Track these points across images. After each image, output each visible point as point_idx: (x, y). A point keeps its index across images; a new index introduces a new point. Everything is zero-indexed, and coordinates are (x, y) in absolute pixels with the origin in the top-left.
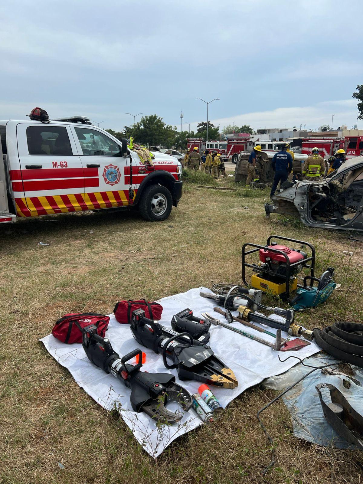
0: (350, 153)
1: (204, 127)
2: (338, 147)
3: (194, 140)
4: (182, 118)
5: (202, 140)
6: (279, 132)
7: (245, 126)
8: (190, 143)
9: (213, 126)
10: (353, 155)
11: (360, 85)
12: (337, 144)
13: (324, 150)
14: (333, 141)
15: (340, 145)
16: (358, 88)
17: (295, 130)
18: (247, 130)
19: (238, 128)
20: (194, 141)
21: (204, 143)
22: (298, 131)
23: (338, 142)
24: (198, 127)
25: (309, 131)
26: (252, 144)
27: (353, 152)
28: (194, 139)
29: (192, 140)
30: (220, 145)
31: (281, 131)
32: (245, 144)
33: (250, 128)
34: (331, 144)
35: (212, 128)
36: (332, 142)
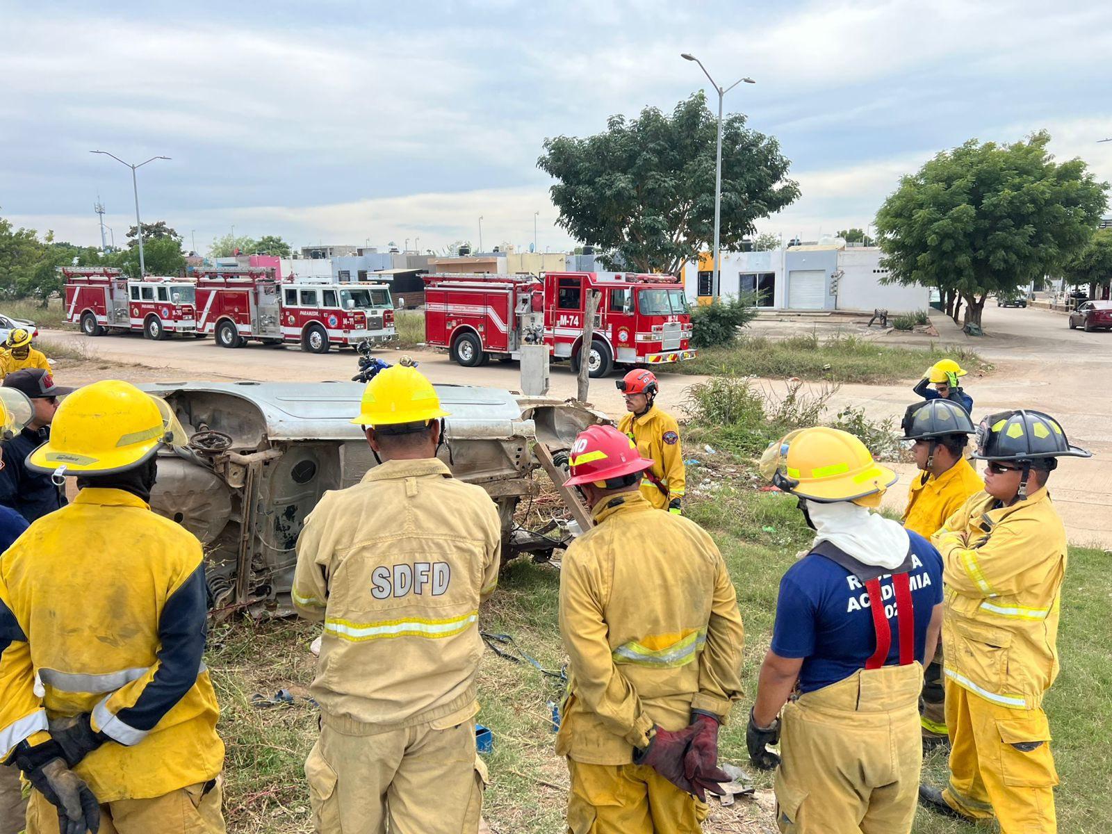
0: (564, 320)
1: (147, 236)
2: (529, 302)
3: (88, 275)
4: (101, 213)
5: (113, 275)
6: (355, 255)
7: (271, 239)
8: (74, 282)
9: (176, 235)
10: (574, 326)
11: (551, 139)
12: (527, 296)
13: (491, 312)
14: (511, 285)
15: (532, 297)
16: (546, 145)
17: (394, 250)
18: (273, 248)
19: (251, 241)
20: (86, 278)
21: (122, 283)
22: (401, 253)
23: (525, 289)
24: (128, 235)
25: (427, 254)
26: (274, 289)
27: (572, 317)
28: (91, 270)
29: (83, 275)
30: (173, 289)
31: (360, 252)
32: (250, 289)
33: (282, 242)
34: (507, 294)
35: (173, 238)
36: (510, 289)
